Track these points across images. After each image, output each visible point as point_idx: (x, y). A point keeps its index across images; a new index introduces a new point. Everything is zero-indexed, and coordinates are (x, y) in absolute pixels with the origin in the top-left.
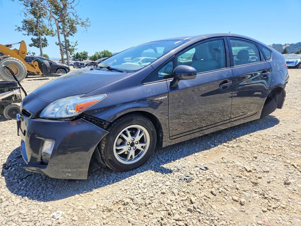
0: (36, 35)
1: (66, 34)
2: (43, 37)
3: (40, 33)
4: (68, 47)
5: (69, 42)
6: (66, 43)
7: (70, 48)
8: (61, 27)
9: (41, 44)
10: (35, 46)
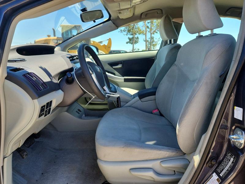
0: (132, 35)
1: (152, 32)
2: (136, 36)
3: (134, 33)
4: (152, 43)
5: (153, 39)
6: (151, 39)
7: (154, 43)
8: (150, 27)
9: (134, 42)
10: (130, 43)
